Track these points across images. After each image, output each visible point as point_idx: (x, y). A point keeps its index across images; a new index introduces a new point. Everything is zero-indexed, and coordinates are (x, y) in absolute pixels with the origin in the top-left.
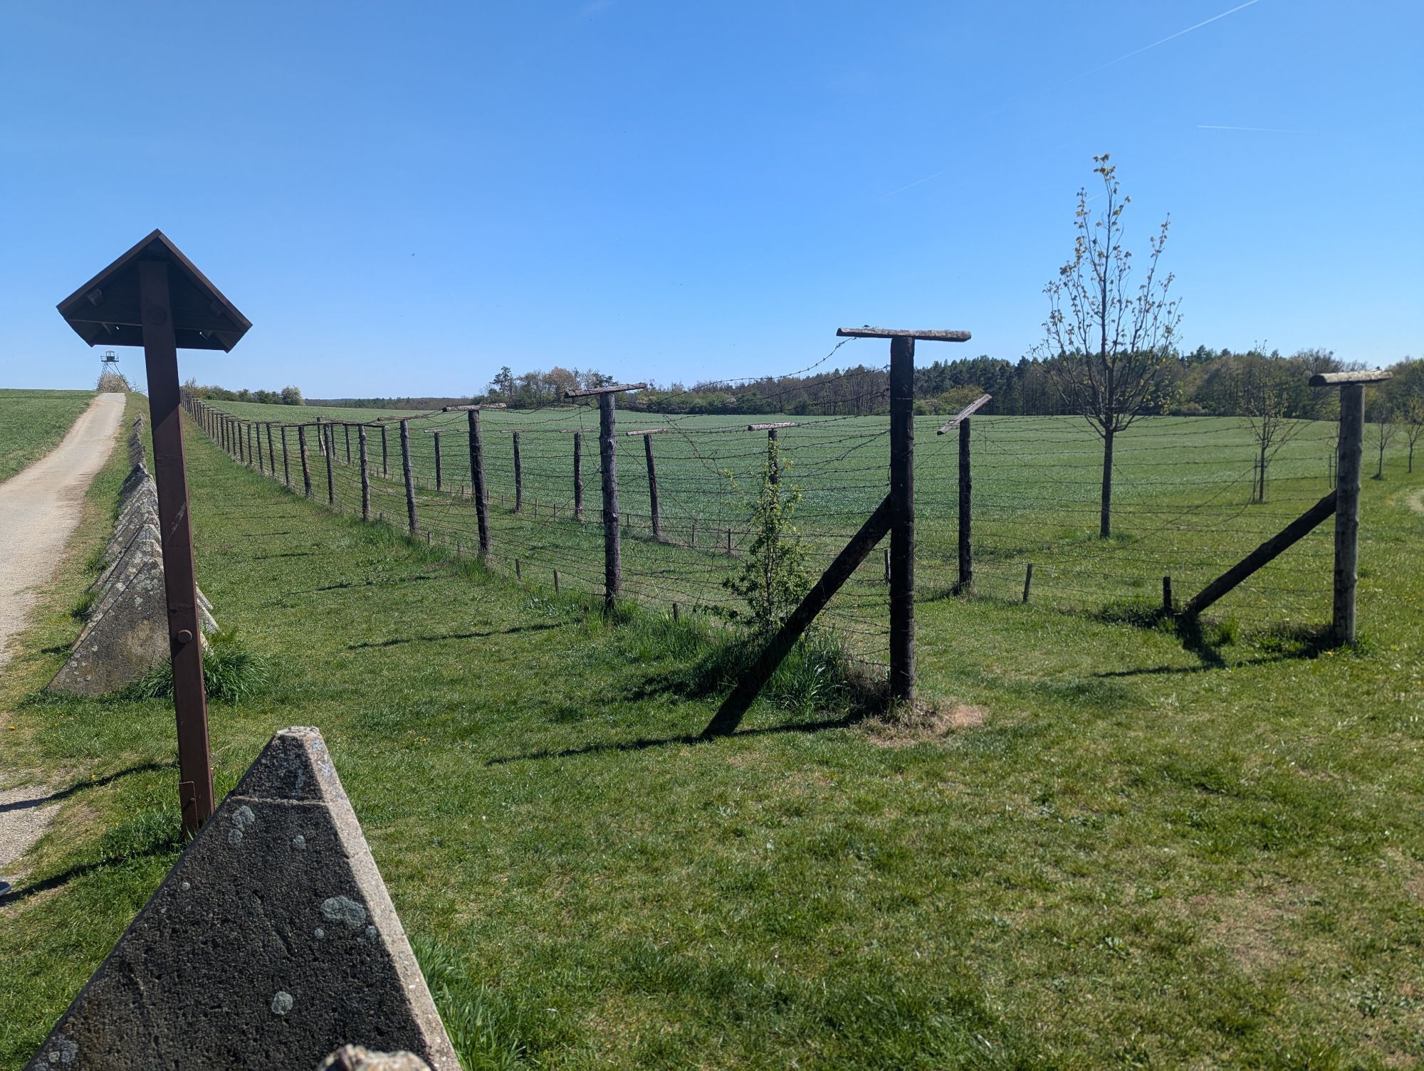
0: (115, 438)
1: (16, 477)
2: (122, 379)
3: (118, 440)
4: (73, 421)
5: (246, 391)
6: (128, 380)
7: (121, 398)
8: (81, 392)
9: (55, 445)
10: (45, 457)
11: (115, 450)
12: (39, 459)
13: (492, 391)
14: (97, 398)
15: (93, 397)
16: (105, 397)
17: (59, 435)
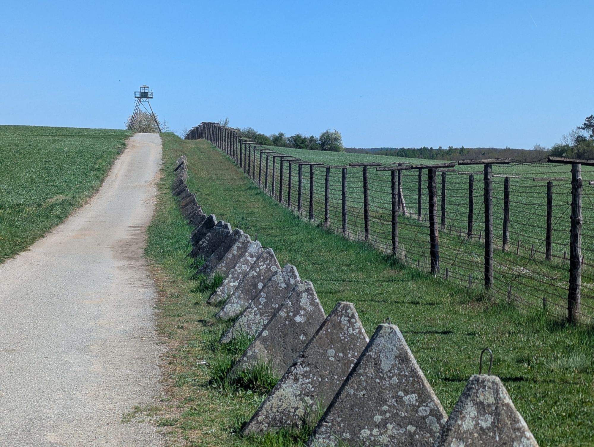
0: (158, 184)
1: (61, 227)
2: (153, 118)
3: (159, 186)
4: (111, 164)
5: (281, 135)
6: (159, 120)
7: (155, 139)
8: (115, 131)
9: (96, 190)
10: (86, 203)
11: (160, 198)
12: (82, 206)
13: (580, 140)
14: (132, 139)
15: (127, 137)
16: (138, 138)
17: (98, 178)
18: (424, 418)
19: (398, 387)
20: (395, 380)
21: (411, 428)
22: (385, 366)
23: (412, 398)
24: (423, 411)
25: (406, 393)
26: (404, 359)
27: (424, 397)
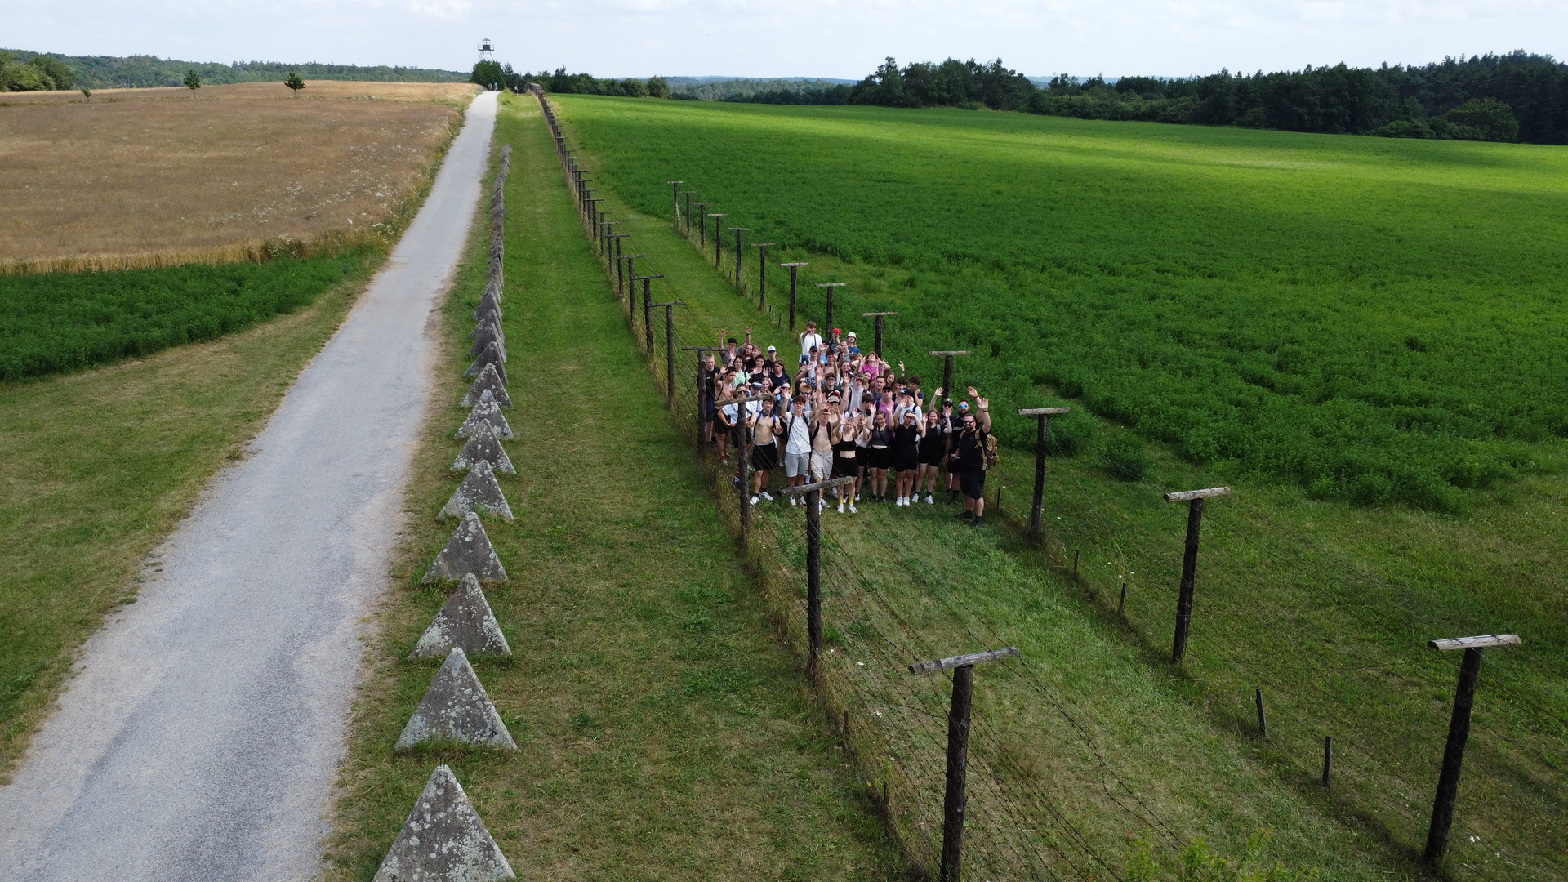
18: (475, 701)
19: (461, 686)
20: (460, 681)
21: (468, 707)
22: (454, 674)
23: (469, 691)
24: (475, 698)
25: (466, 688)
26: (465, 669)
27: (475, 691)
